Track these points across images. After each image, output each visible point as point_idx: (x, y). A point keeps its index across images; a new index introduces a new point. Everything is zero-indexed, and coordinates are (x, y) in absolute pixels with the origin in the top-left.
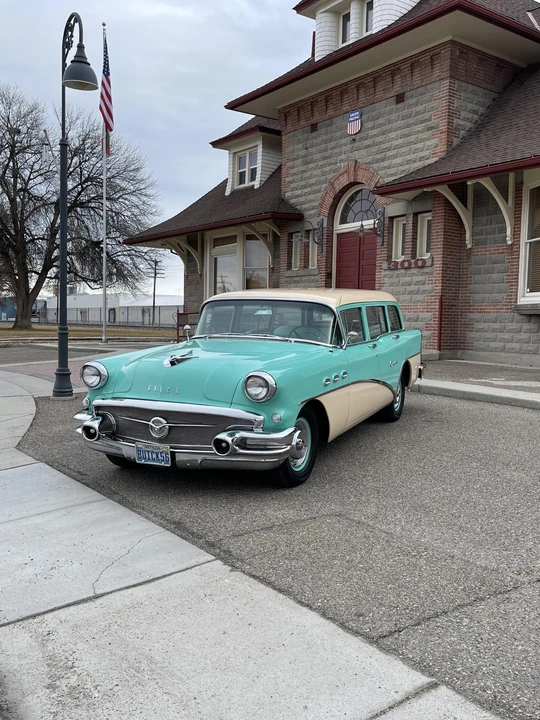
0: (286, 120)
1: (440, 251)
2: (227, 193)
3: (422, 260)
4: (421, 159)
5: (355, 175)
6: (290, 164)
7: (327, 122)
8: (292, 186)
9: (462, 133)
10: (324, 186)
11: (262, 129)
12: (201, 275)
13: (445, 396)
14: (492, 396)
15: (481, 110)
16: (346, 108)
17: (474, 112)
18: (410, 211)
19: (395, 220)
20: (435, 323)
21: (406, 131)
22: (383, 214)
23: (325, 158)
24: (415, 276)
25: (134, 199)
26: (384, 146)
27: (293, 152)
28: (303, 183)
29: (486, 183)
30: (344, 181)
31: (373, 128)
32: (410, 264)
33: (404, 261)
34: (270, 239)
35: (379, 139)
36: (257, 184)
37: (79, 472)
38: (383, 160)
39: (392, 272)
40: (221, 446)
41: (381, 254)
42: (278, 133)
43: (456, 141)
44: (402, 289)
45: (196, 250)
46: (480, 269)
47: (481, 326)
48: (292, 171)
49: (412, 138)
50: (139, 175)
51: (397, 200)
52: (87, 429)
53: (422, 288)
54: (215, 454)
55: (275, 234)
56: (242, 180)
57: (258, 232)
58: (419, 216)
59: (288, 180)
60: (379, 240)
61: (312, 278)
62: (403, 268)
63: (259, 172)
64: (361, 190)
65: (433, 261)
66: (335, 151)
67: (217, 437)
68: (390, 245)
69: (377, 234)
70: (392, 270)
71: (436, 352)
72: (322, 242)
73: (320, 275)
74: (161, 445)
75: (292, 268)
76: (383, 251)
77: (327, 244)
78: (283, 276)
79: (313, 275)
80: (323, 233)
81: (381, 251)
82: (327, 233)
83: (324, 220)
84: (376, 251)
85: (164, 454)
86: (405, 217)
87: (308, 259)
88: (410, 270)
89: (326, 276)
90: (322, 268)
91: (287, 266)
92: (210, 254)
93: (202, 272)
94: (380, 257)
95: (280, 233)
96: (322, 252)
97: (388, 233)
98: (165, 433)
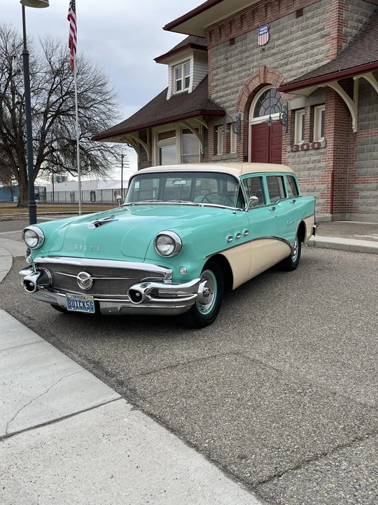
0: (210, 37)
1: (332, 135)
2: (168, 98)
3: (318, 143)
4: (317, 62)
5: (265, 78)
6: (214, 72)
7: (242, 36)
8: (216, 89)
9: (349, 38)
10: (241, 88)
11: (193, 46)
12: (150, 162)
13: (335, 249)
14: (372, 248)
15: (365, 19)
16: (257, 24)
17: (360, 21)
18: (308, 104)
19: (296, 112)
20: (328, 193)
21: (303, 40)
22: (287, 108)
23: (241, 66)
24: (313, 156)
25: (101, 107)
26: (287, 53)
27: (217, 62)
28: (225, 86)
29: (369, 77)
30: (256, 83)
31: (278, 39)
32: (308, 146)
33: (303, 145)
34: (201, 132)
35: (283, 48)
36: (190, 90)
37: (29, 317)
38: (286, 64)
39: (294, 154)
40: (135, 296)
41: (286, 139)
42: (205, 48)
43: (344, 45)
44: (302, 166)
45: (146, 143)
46: (364, 149)
47: (364, 193)
48: (216, 77)
49: (309, 45)
50: (105, 89)
51: (298, 96)
52: (27, 283)
53: (318, 165)
54: (130, 302)
55: (205, 130)
56: (179, 88)
57: (191, 127)
58: (315, 108)
59: (212, 84)
60: (284, 128)
61: (233, 161)
62: (303, 150)
63: (191, 80)
64: (269, 90)
65: (326, 144)
66: (249, 59)
67: (132, 288)
68: (293, 132)
69: (282, 124)
70: (295, 151)
71: (329, 215)
72: (240, 132)
73: (238, 158)
74: (86, 296)
75: (217, 154)
76: (287, 137)
77: (244, 133)
78: (211, 160)
79: (233, 158)
80: (240, 125)
81: (285, 137)
82: (244, 125)
83: (241, 115)
84: (281, 138)
85: (89, 303)
86: (304, 110)
87: (230, 146)
88: (308, 151)
89: (243, 158)
90: (240, 152)
91: (214, 152)
92: (157, 146)
93: (150, 160)
94: (285, 142)
95: (208, 126)
96: (240, 140)
97: (291, 122)
98: (90, 285)
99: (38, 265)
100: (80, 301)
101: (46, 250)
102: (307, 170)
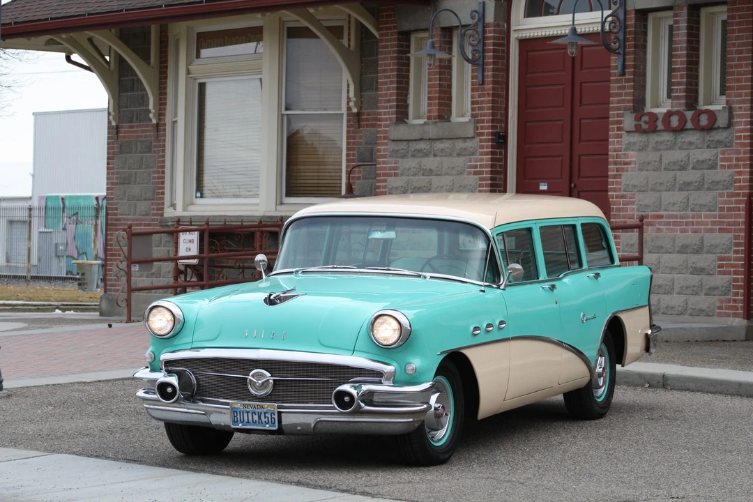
3: (708, 111)
12: (159, 128)
18: (682, 2)
19: (651, 17)
20: (737, 258)
22: (624, 4)
24: (694, 147)
32: (683, 120)
33: (669, 115)
34: (350, 40)
39: (644, 138)
40: (343, 400)
41: (620, 95)
44: (666, 176)
53: (711, 175)
55: (363, 32)
57: (317, 23)
58: (703, 11)
60: (615, 61)
61: (460, 144)
62: (668, 128)
65: (731, 116)
67: (339, 388)
68: (640, 76)
69: (608, 48)
70: (645, 132)
71: (739, 322)
72: (483, 59)
73: (477, 139)
74: (266, 405)
75: (408, 119)
76: (624, 88)
77: (494, 63)
78: (385, 138)
79: (460, 138)
80: (484, 38)
81: (619, 88)
82: (494, 38)
83: (487, 7)
84: (608, 88)
85: (269, 415)
86: (670, 13)
87: (450, 99)
88: (683, 134)
89: (492, 140)
90: (483, 121)
91: (397, 113)
92: (188, 72)
93: (160, 120)
94: (619, 102)
95: (378, 29)
96: (483, 83)
97: (635, 46)
98: (269, 390)
100: (254, 413)
102: (681, 189)
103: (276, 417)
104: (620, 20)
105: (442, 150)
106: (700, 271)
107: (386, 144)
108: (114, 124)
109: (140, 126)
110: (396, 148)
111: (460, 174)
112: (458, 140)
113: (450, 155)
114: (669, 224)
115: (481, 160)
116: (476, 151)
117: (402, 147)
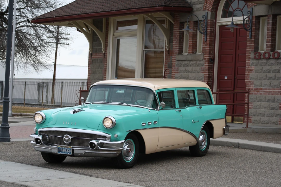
3: (277, 52)
12: (105, 55)
18: (270, 13)
22: (252, 13)
24: (273, 65)
32: (269, 55)
33: (265, 53)
34: (166, 25)
39: (257, 61)
41: (250, 46)
44: (264, 75)
45: (101, 31)
52: (37, 140)
53: (278, 75)
55: (170, 22)
58: (278, 17)
60: (249, 34)
61: (198, 62)
62: (265, 58)
67: (91, 141)
68: (257, 39)
69: (246, 29)
70: (257, 59)
72: (207, 32)
73: (204, 60)
74: (68, 146)
75: (183, 53)
76: (251, 43)
77: (210, 34)
78: (175, 60)
79: (198, 60)
80: (207, 25)
81: (250, 43)
82: (210, 25)
83: (208, 14)
84: (246, 43)
85: (69, 150)
86: (266, 17)
87: (196, 46)
88: (270, 60)
89: (209, 61)
90: (206, 54)
91: (179, 51)
92: (114, 35)
93: (105, 51)
94: (249, 48)
95: (174, 21)
96: (206, 41)
97: (255, 29)
98: (70, 141)
99: (41, 132)
100: (64, 149)
101: (46, 124)
102: (268, 80)
103: (71, 150)
104: (250, 20)
105: (193, 64)
106: (273, 108)
107: (175, 62)
108: (90, 53)
109: (99, 54)
110: (178, 63)
111: (198, 73)
112: (198, 61)
113: (195, 66)
114: (264, 92)
115: (205, 68)
116: (204, 65)
117: (180, 63)
